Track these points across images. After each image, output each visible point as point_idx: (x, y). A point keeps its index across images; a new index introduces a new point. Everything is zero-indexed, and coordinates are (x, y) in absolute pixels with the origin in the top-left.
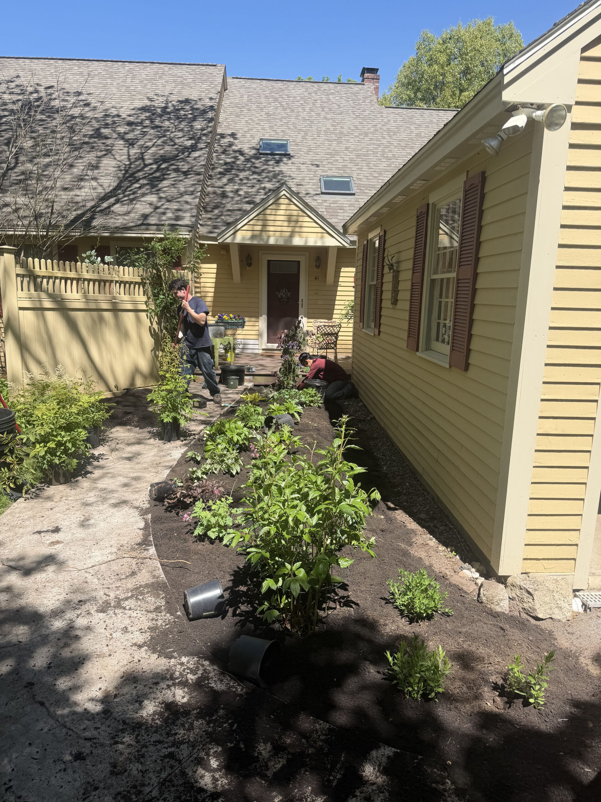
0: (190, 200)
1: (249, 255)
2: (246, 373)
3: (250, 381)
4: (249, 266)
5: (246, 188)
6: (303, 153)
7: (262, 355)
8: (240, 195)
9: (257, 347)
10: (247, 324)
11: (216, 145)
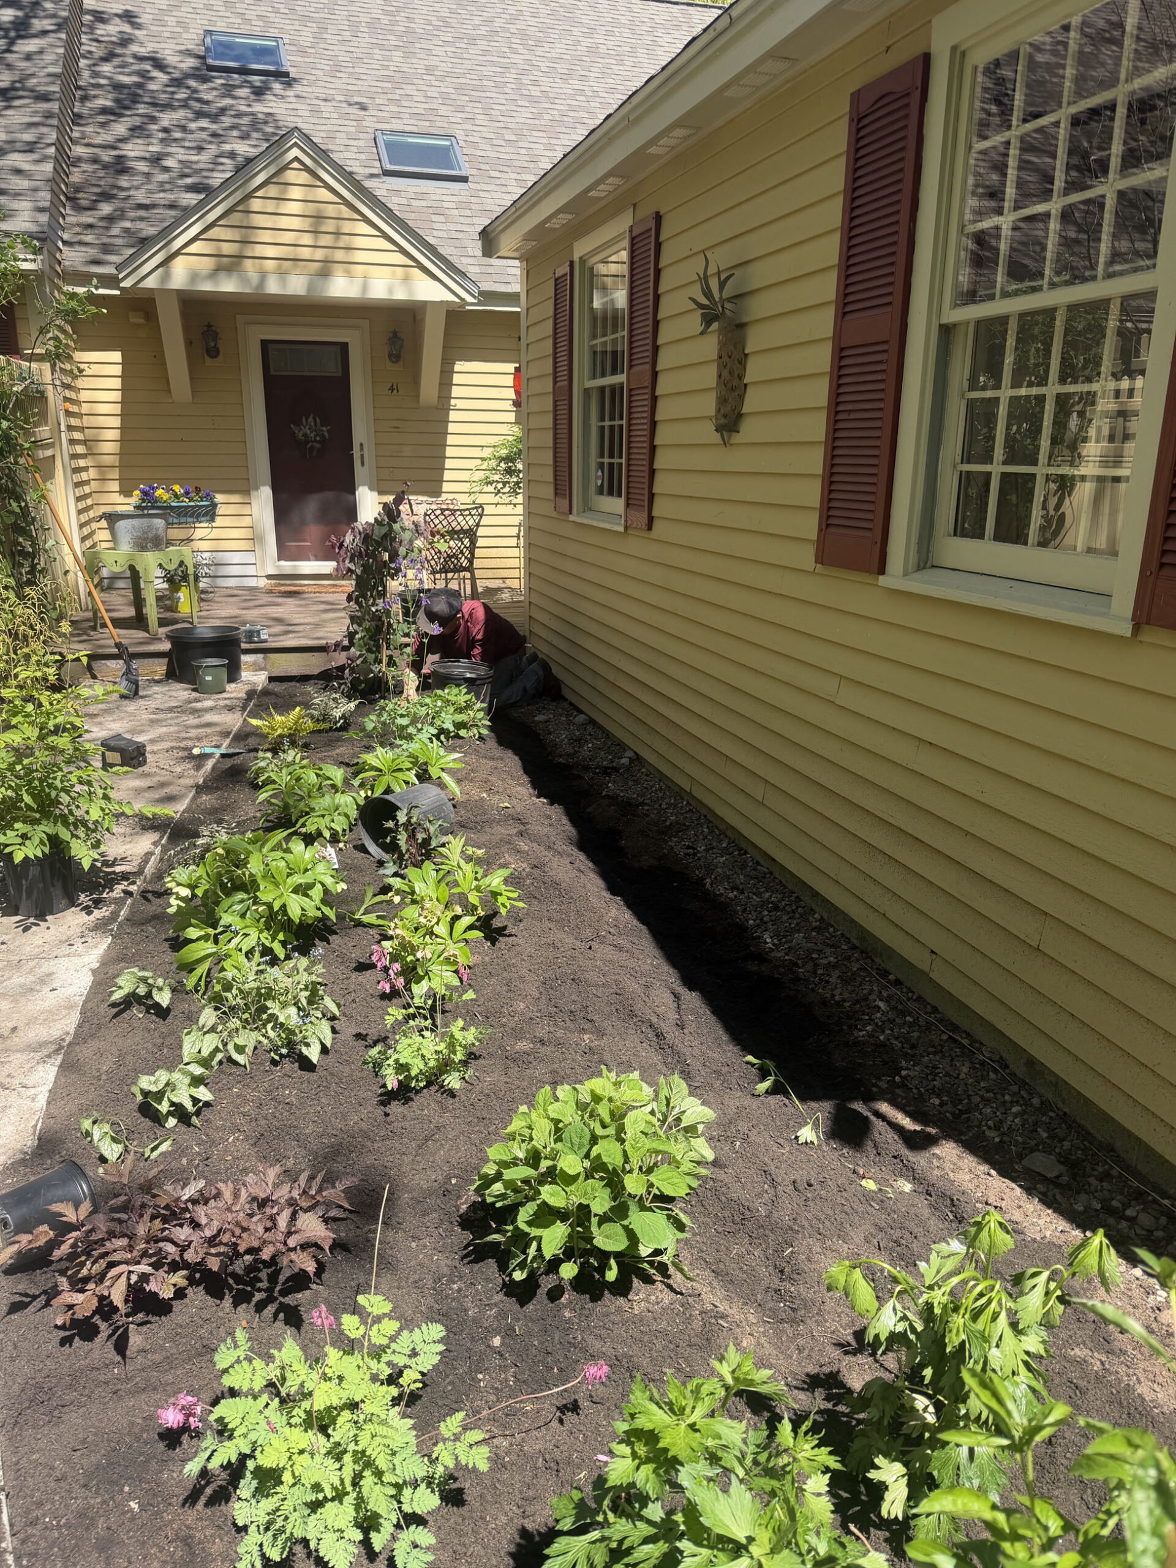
0: (26, 167)
1: (209, 326)
2: (244, 646)
3: (258, 668)
4: (212, 357)
5: (182, 151)
6: (320, 73)
7: (270, 592)
8: (166, 169)
9: (251, 571)
10: (220, 510)
11: (84, 38)
